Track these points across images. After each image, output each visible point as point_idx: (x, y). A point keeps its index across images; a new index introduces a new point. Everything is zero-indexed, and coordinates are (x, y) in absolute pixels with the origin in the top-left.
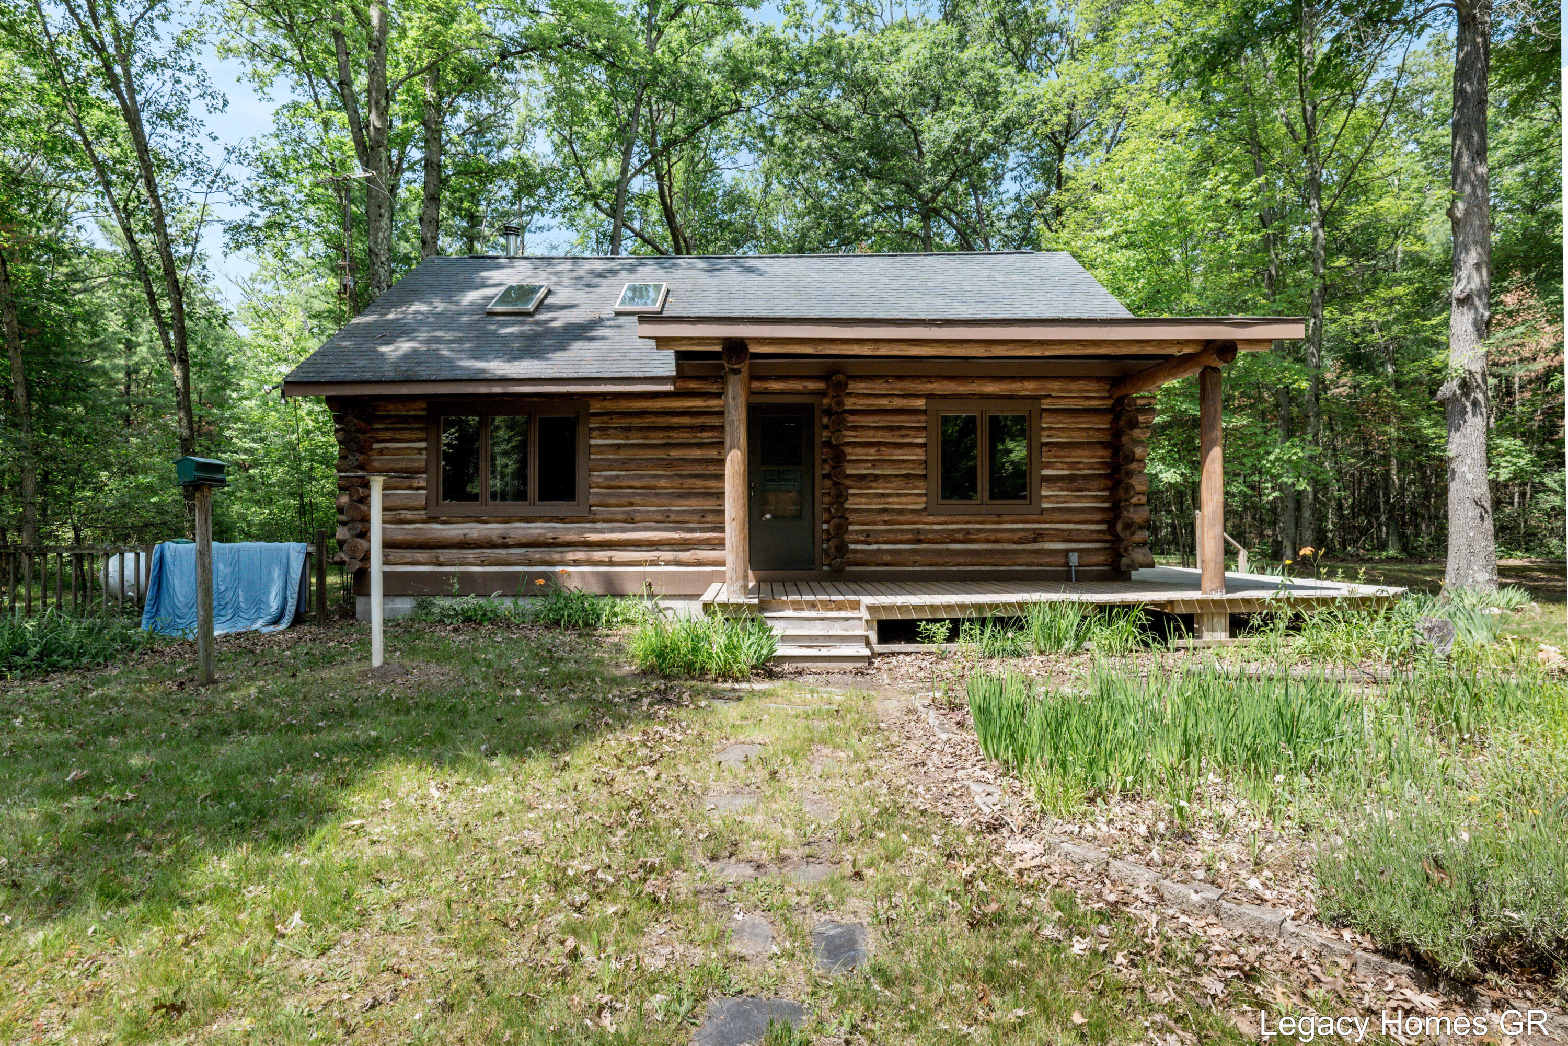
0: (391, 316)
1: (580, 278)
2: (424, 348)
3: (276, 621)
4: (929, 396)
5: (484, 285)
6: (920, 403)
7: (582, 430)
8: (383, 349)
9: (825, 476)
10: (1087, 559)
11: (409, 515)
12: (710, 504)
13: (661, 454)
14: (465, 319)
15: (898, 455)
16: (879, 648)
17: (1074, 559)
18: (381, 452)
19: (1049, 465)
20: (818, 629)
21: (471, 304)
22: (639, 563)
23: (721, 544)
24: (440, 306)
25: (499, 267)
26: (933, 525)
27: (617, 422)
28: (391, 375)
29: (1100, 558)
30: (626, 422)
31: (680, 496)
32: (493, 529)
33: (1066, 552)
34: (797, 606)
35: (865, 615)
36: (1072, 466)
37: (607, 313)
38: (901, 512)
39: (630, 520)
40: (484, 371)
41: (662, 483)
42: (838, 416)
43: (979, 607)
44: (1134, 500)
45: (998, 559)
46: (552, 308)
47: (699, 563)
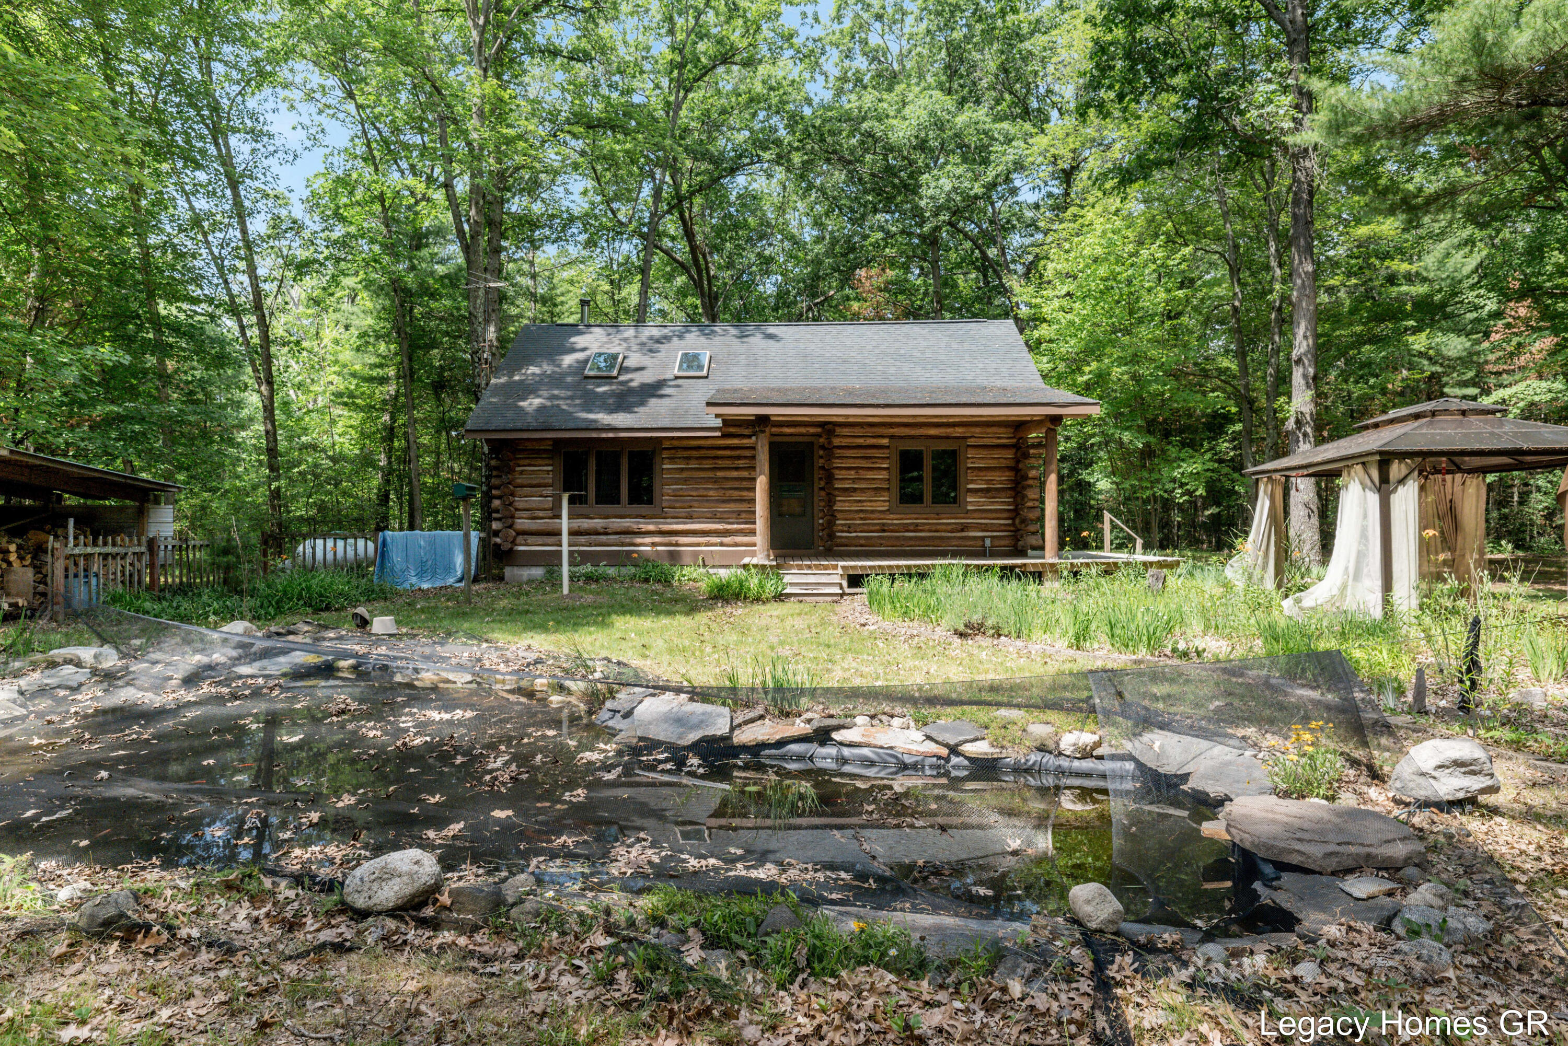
0: (517, 378)
1: (643, 344)
2: (548, 403)
3: (460, 580)
4: (891, 437)
5: (573, 350)
6: (885, 441)
7: (657, 459)
8: (521, 404)
9: (822, 489)
10: (997, 543)
11: (541, 514)
12: (744, 507)
13: (710, 474)
14: (569, 379)
15: (870, 475)
16: (848, 590)
17: (988, 542)
18: (522, 472)
19: (972, 482)
20: (812, 579)
21: (570, 367)
22: (698, 545)
23: (753, 533)
24: (548, 368)
25: (580, 333)
26: (894, 520)
27: (681, 454)
28: (534, 425)
29: (1007, 542)
30: (686, 454)
31: (724, 501)
32: (598, 523)
33: (983, 538)
34: (800, 567)
35: (840, 571)
36: (987, 482)
37: (669, 375)
38: (872, 512)
39: (690, 517)
40: (595, 421)
41: (711, 493)
42: (829, 450)
43: (909, 567)
44: (1030, 504)
45: (937, 542)
46: (628, 370)
47: (736, 545)
